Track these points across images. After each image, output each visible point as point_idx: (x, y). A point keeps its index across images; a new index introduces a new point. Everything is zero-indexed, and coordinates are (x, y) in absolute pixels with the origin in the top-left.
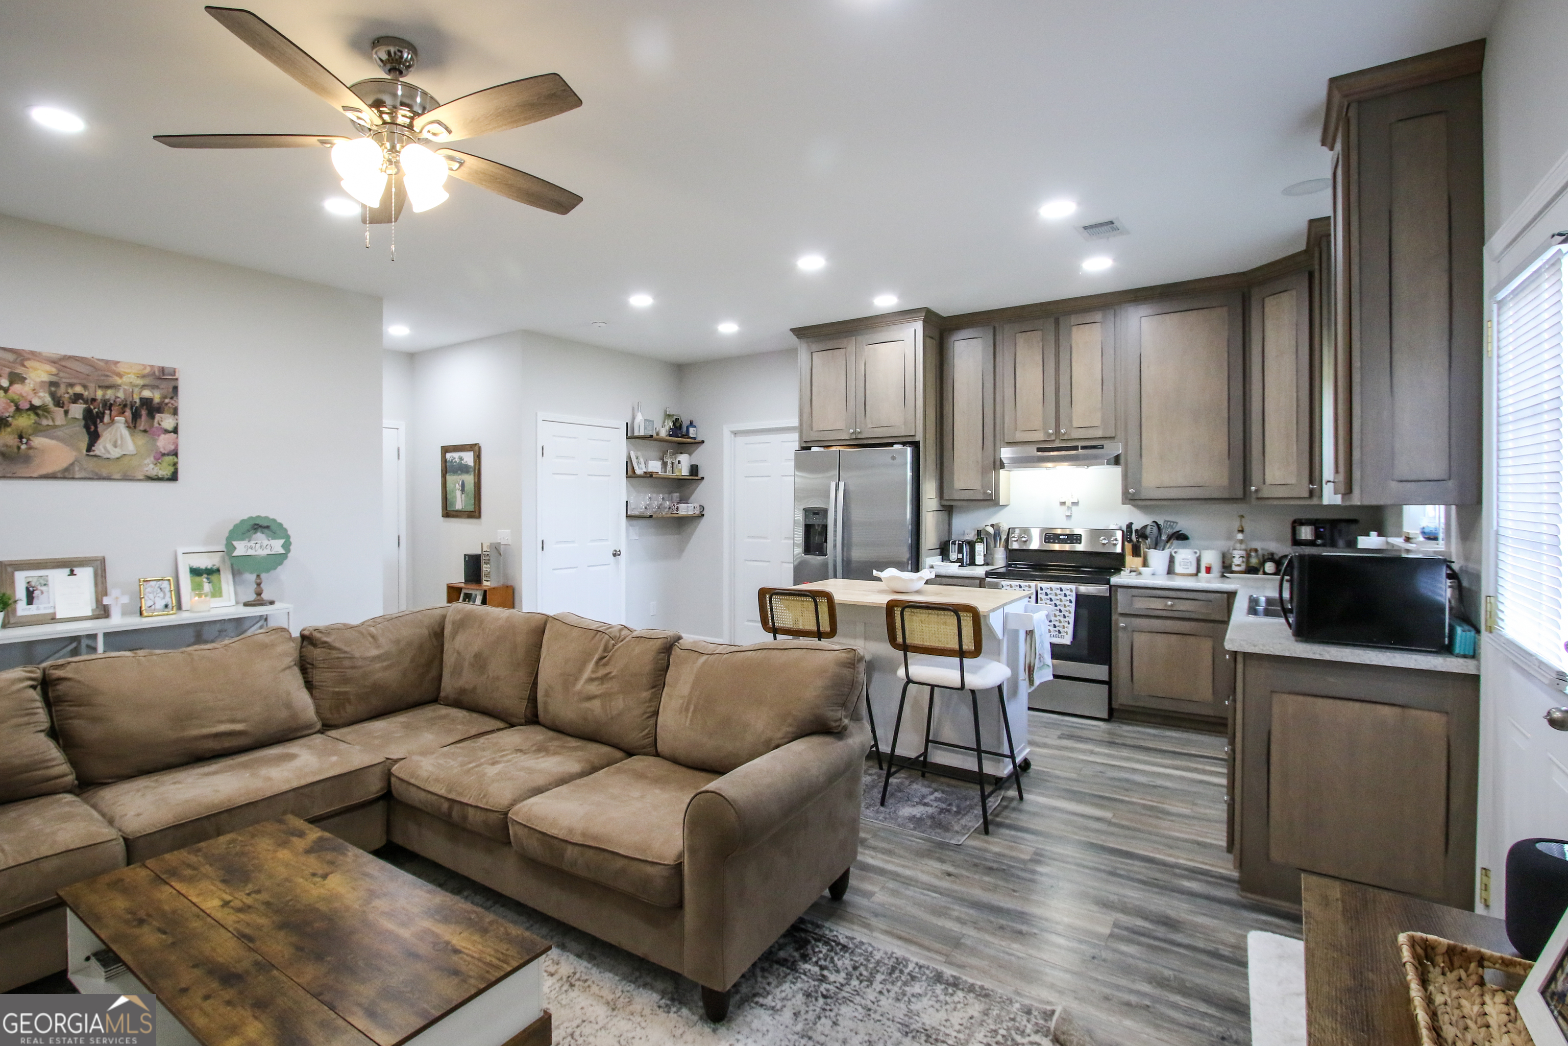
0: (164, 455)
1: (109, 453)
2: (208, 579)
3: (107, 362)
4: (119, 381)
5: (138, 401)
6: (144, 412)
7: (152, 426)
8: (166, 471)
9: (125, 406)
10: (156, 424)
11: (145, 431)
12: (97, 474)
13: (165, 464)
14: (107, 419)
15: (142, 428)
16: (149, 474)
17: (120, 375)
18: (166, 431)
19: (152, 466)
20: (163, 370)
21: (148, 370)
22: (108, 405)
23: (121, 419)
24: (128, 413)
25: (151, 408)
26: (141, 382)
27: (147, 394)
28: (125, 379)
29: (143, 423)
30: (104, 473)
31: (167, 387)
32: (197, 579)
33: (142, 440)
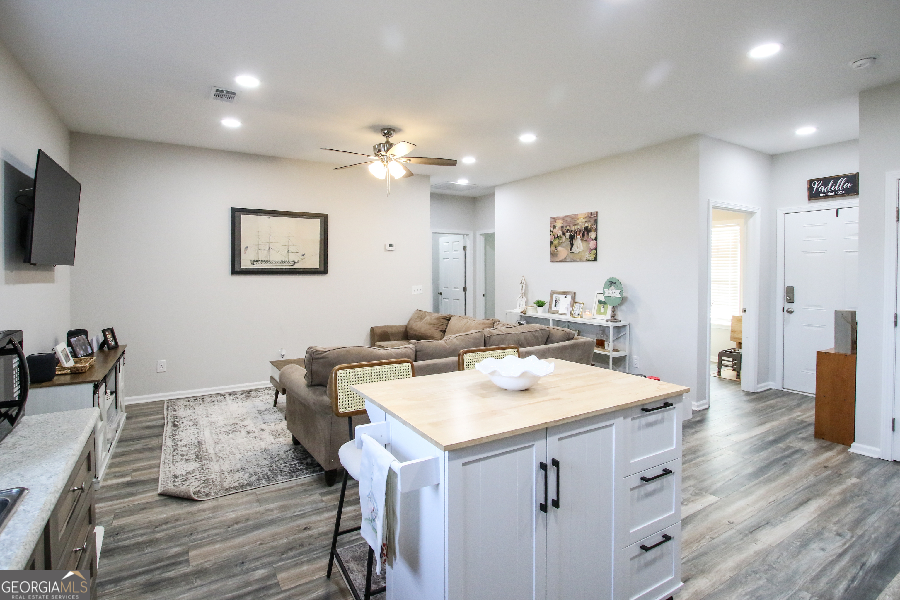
0: (592, 250)
1: (576, 250)
2: (603, 306)
3: (575, 215)
4: (578, 221)
5: (584, 228)
6: (586, 233)
7: (588, 238)
8: (592, 257)
9: (580, 231)
10: (589, 237)
11: (586, 241)
12: (573, 259)
13: (592, 254)
14: (575, 238)
15: (585, 240)
16: (587, 259)
17: (579, 219)
18: (593, 240)
19: (588, 255)
20: (591, 214)
21: (587, 215)
22: (575, 232)
23: (579, 237)
24: (581, 234)
25: (587, 230)
26: (584, 220)
27: (586, 225)
28: (580, 220)
29: (585, 239)
30: (575, 259)
31: (592, 221)
32: (600, 305)
33: (585, 244)
